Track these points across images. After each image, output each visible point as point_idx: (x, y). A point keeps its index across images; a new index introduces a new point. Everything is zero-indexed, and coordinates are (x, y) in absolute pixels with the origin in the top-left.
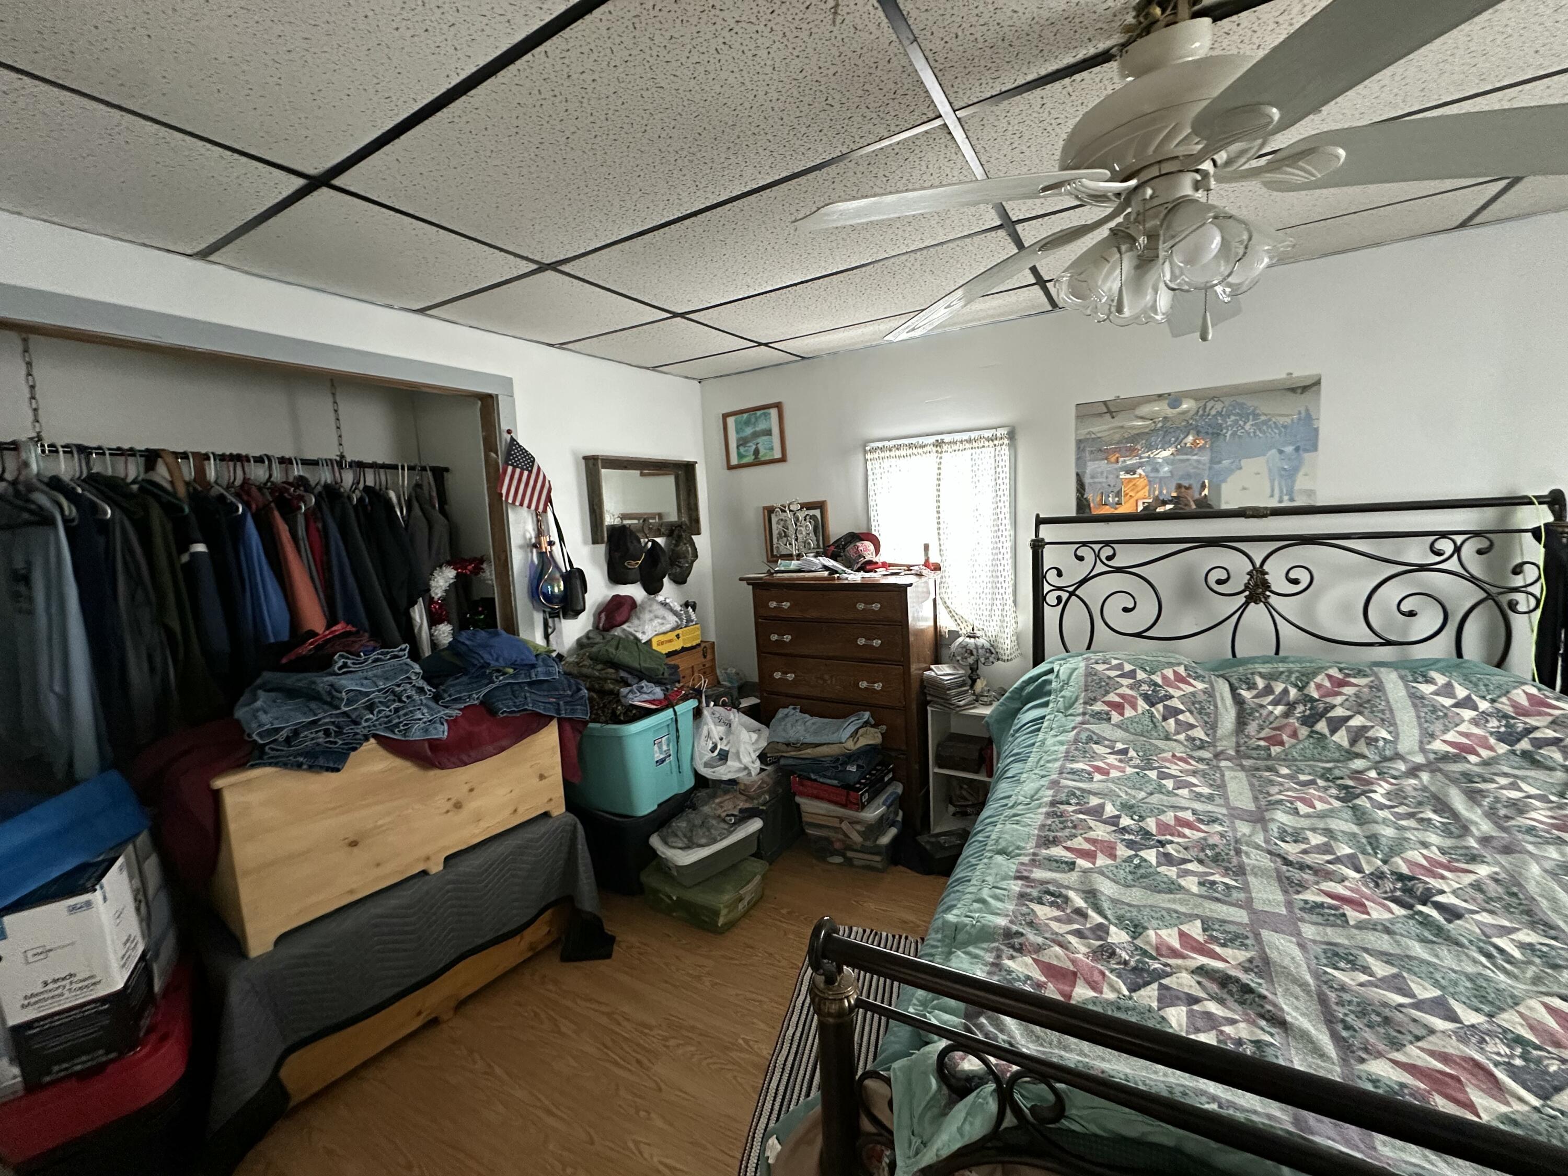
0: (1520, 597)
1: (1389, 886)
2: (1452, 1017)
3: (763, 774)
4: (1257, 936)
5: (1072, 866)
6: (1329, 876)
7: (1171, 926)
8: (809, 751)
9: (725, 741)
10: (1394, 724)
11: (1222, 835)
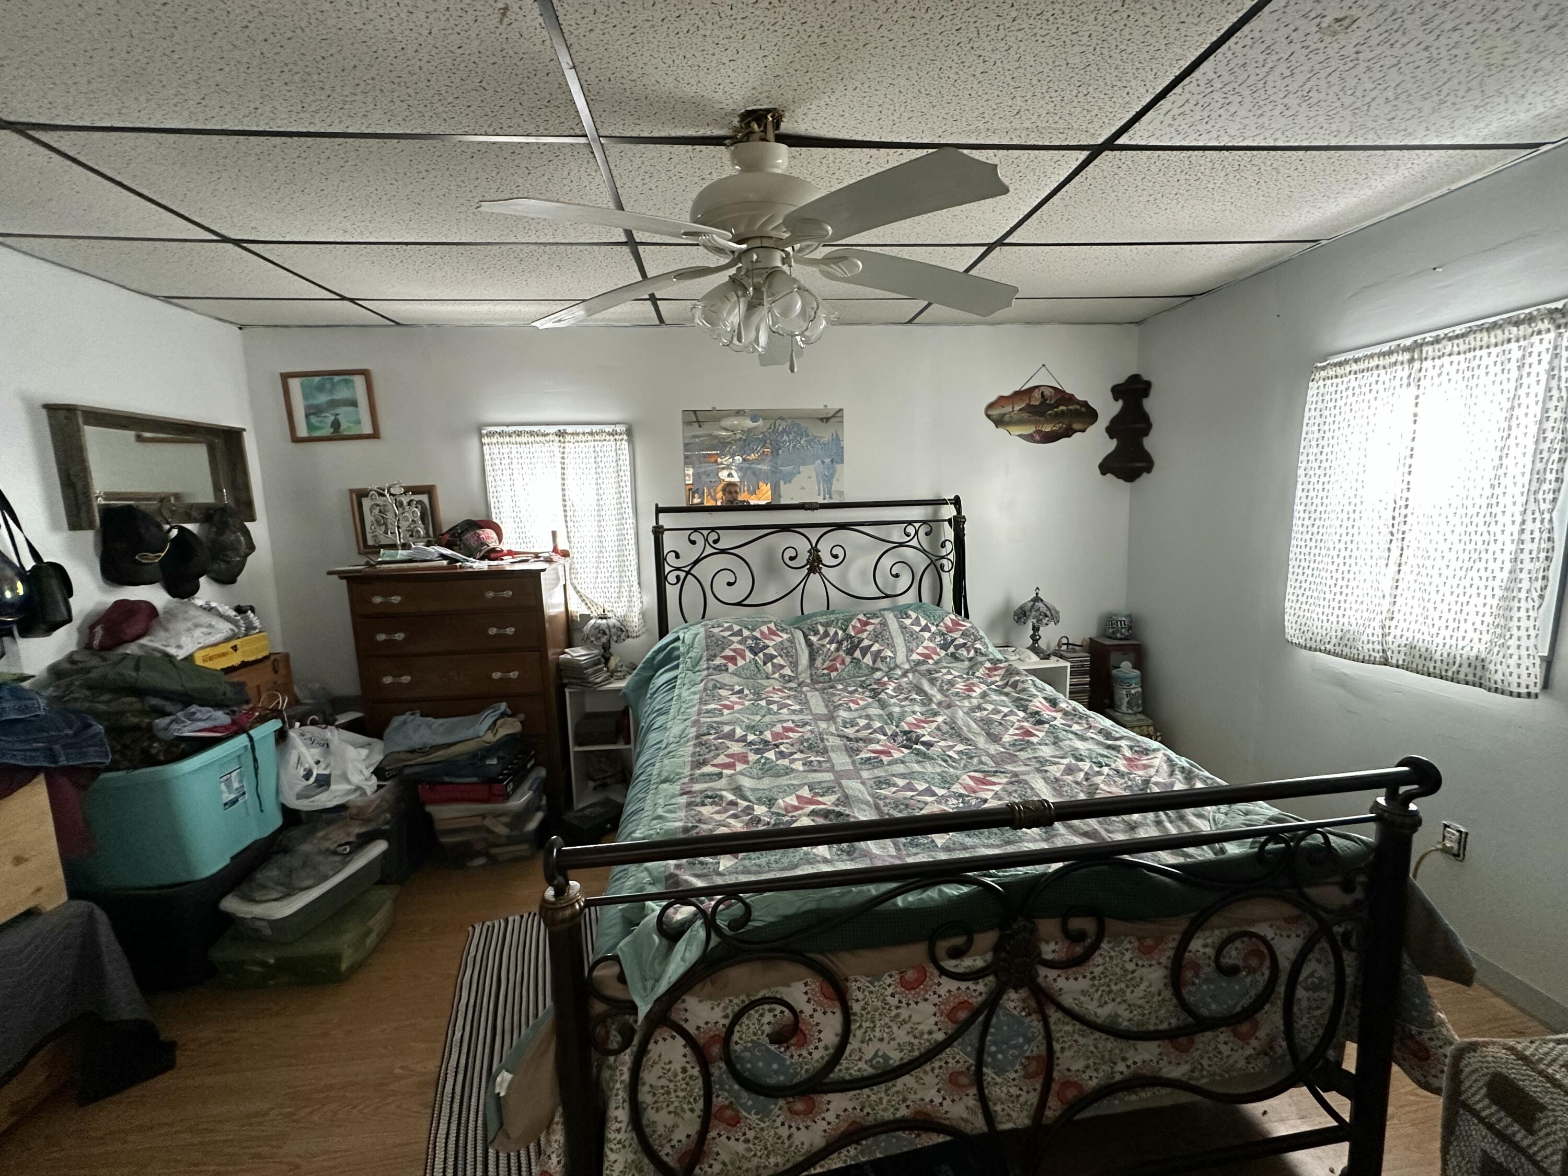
0: (945, 561)
1: (899, 739)
2: (934, 794)
3: (381, 791)
4: (840, 785)
5: (720, 775)
6: (871, 741)
7: (791, 794)
8: (441, 753)
9: (322, 765)
10: (894, 647)
11: (812, 732)
